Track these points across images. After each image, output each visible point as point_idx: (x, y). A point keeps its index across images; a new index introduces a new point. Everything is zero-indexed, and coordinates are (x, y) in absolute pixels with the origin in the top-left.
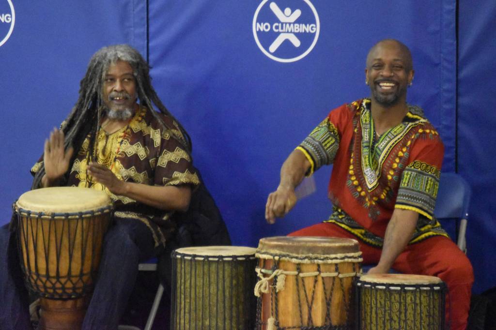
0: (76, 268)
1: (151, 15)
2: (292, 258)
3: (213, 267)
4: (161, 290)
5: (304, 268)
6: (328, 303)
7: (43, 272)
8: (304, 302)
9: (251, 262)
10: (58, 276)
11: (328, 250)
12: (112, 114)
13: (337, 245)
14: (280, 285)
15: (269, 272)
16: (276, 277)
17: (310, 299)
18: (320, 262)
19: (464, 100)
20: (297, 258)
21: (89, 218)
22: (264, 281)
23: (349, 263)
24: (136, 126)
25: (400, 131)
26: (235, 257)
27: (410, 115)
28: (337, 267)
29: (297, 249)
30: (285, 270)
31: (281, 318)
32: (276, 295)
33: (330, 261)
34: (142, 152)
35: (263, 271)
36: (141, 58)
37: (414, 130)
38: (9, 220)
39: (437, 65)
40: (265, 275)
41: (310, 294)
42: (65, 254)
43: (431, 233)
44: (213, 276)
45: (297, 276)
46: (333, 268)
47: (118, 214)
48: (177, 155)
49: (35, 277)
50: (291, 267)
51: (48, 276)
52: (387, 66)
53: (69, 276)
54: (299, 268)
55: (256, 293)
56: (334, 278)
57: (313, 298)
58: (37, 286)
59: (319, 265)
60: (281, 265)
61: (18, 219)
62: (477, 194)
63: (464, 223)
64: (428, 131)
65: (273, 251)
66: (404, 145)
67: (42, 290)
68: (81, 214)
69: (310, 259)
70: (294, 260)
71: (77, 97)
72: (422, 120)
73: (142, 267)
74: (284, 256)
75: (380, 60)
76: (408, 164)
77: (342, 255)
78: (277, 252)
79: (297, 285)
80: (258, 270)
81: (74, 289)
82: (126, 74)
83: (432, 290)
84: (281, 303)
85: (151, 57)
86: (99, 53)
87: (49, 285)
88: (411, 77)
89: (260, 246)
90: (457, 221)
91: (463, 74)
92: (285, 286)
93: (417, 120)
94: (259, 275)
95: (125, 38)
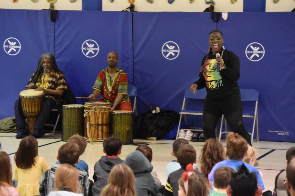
0: (36, 110)
1: (56, 45)
2: (93, 107)
3: (73, 110)
4: (59, 116)
5: (96, 110)
6: (102, 118)
7: (28, 111)
8: (96, 118)
9: (83, 108)
10: (32, 112)
11: (102, 105)
12: (44, 71)
13: (105, 104)
14: (90, 114)
15: (87, 111)
16: (89, 112)
17: (98, 117)
18: (101, 108)
19: (135, 67)
20: (95, 107)
21: (39, 97)
22: (86, 113)
23: (108, 108)
24: (52, 73)
25: (116, 75)
26: (78, 107)
27: (118, 70)
28: (105, 109)
29: (95, 105)
30: (92, 110)
31: (91, 122)
32: (89, 116)
33: (103, 108)
34: (54, 80)
35: (86, 110)
36: (53, 56)
37: (119, 74)
38: (18, 99)
39: (128, 58)
40: (86, 112)
41: (98, 116)
42: (33, 107)
43: (125, 101)
44: (73, 112)
45: (95, 112)
46: (104, 109)
47: (47, 97)
48: (62, 81)
49: (26, 113)
50: (93, 109)
51: (29, 112)
52: (111, 58)
53: (35, 112)
54: (95, 110)
55: (84, 116)
56: (104, 112)
57: (99, 117)
58: (27, 115)
59: (100, 109)
60: (91, 109)
61: (20, 99)
62: (139, 90)
63: (135, 98)
64: (123, 73)
65: (88, 106)
66: (118, 78)
67: (28, 116)
68: (37, 96)
69: (98, 107)
70: (94, 108)
71: (37, 66)
72: (121, 71)
73: (53, 110)
74: (91, 107)
75: (110, 56)
76: (119, 83)
77: (106, 106)
78: (90, 106)
79: (95, 114)
80: (85, 110)
81: (33, 115)
82: (49, 61)
83: (129, 114)
84: (91, 118)
85: (56, 56)
86: (42, 56)
87: (29, 114)
88: (118, 61)
89: (85, 104)
90: (134, 97)
91: (135, 60)
92: (92, 114)
93: (120, 71)
94: (85, 111)
95: (49, 51)
